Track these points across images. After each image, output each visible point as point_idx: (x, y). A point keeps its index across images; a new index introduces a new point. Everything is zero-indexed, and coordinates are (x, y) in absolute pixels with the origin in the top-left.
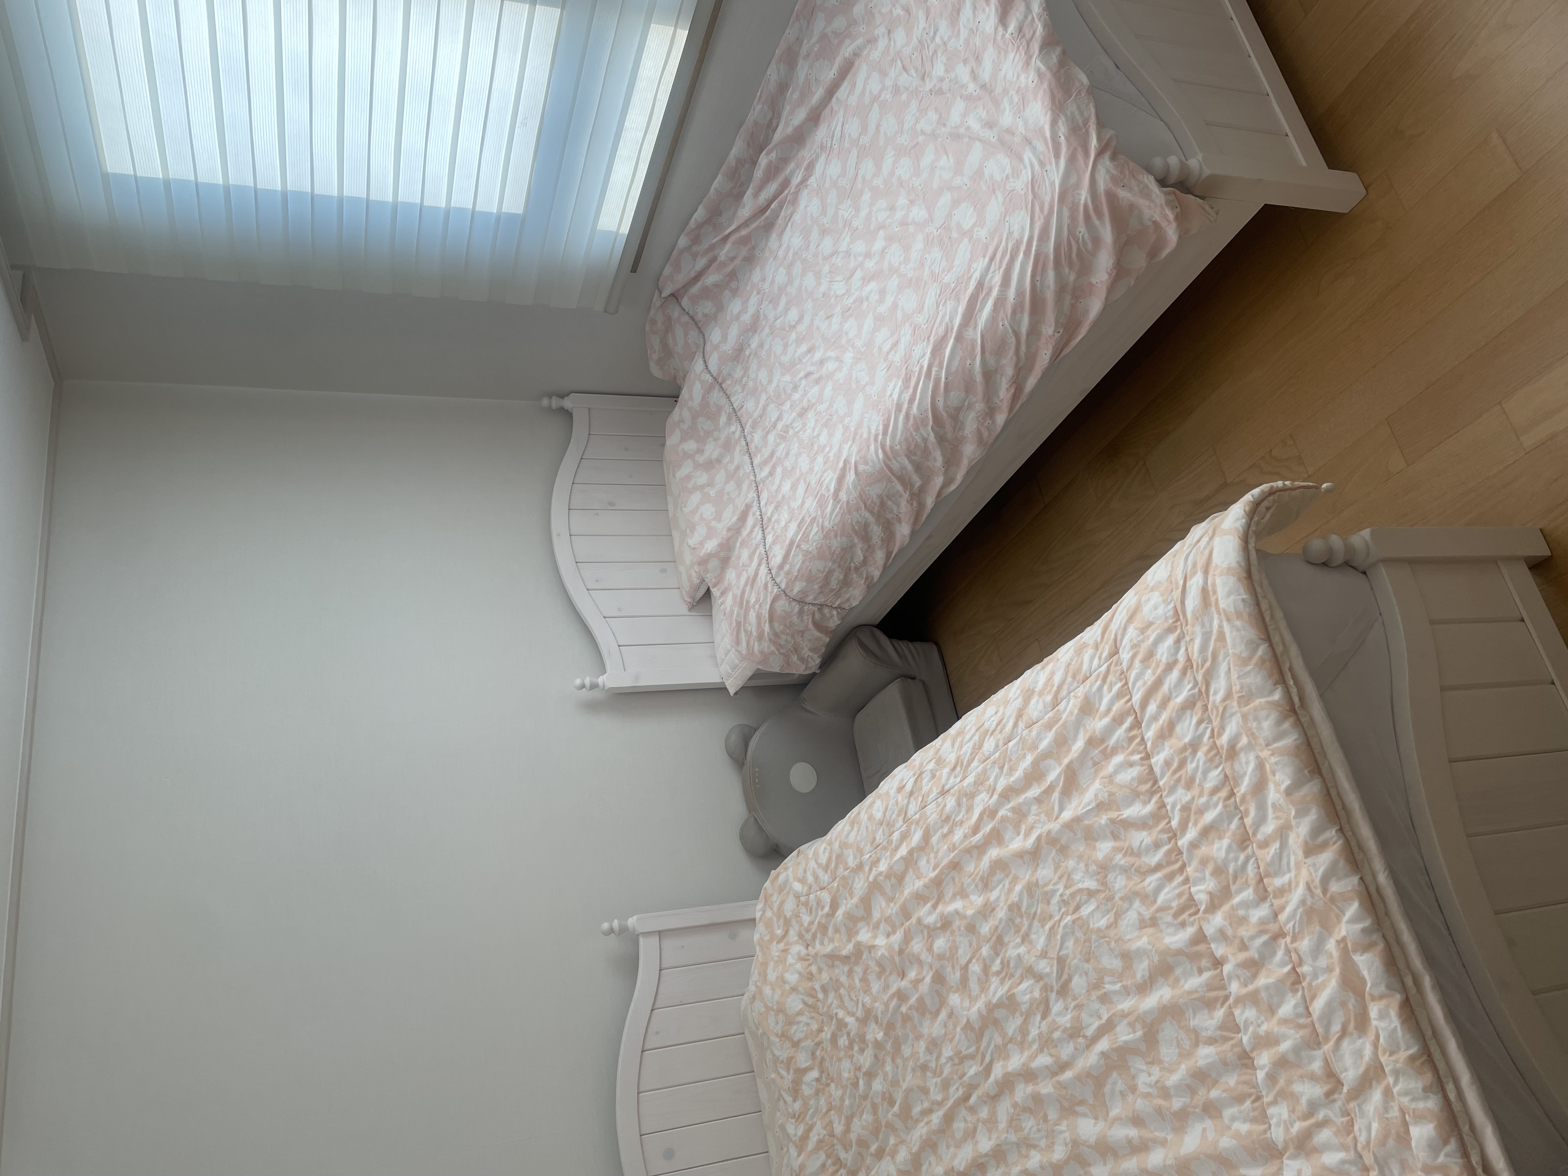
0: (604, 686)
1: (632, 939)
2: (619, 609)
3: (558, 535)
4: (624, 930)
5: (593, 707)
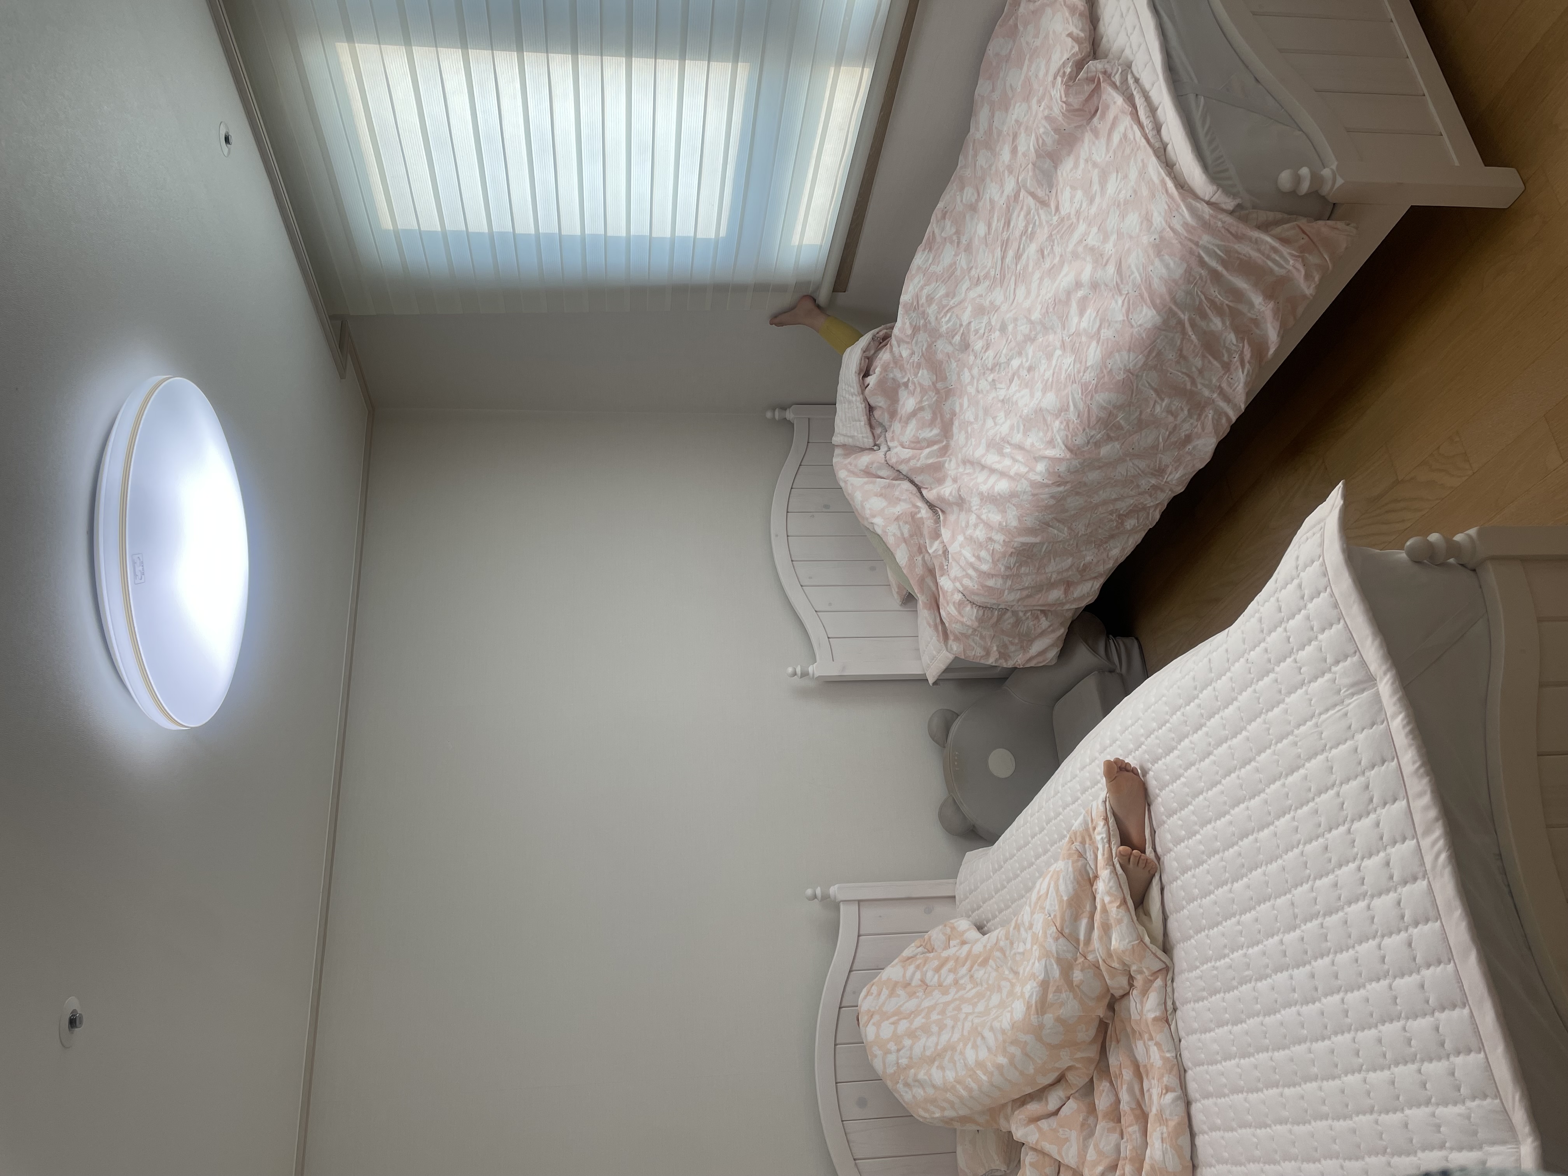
0: (813, 674)
1: (833, 906)
2: (830, 604)
3: (777, 536)
4: (825, 897)
5: (804, 693)
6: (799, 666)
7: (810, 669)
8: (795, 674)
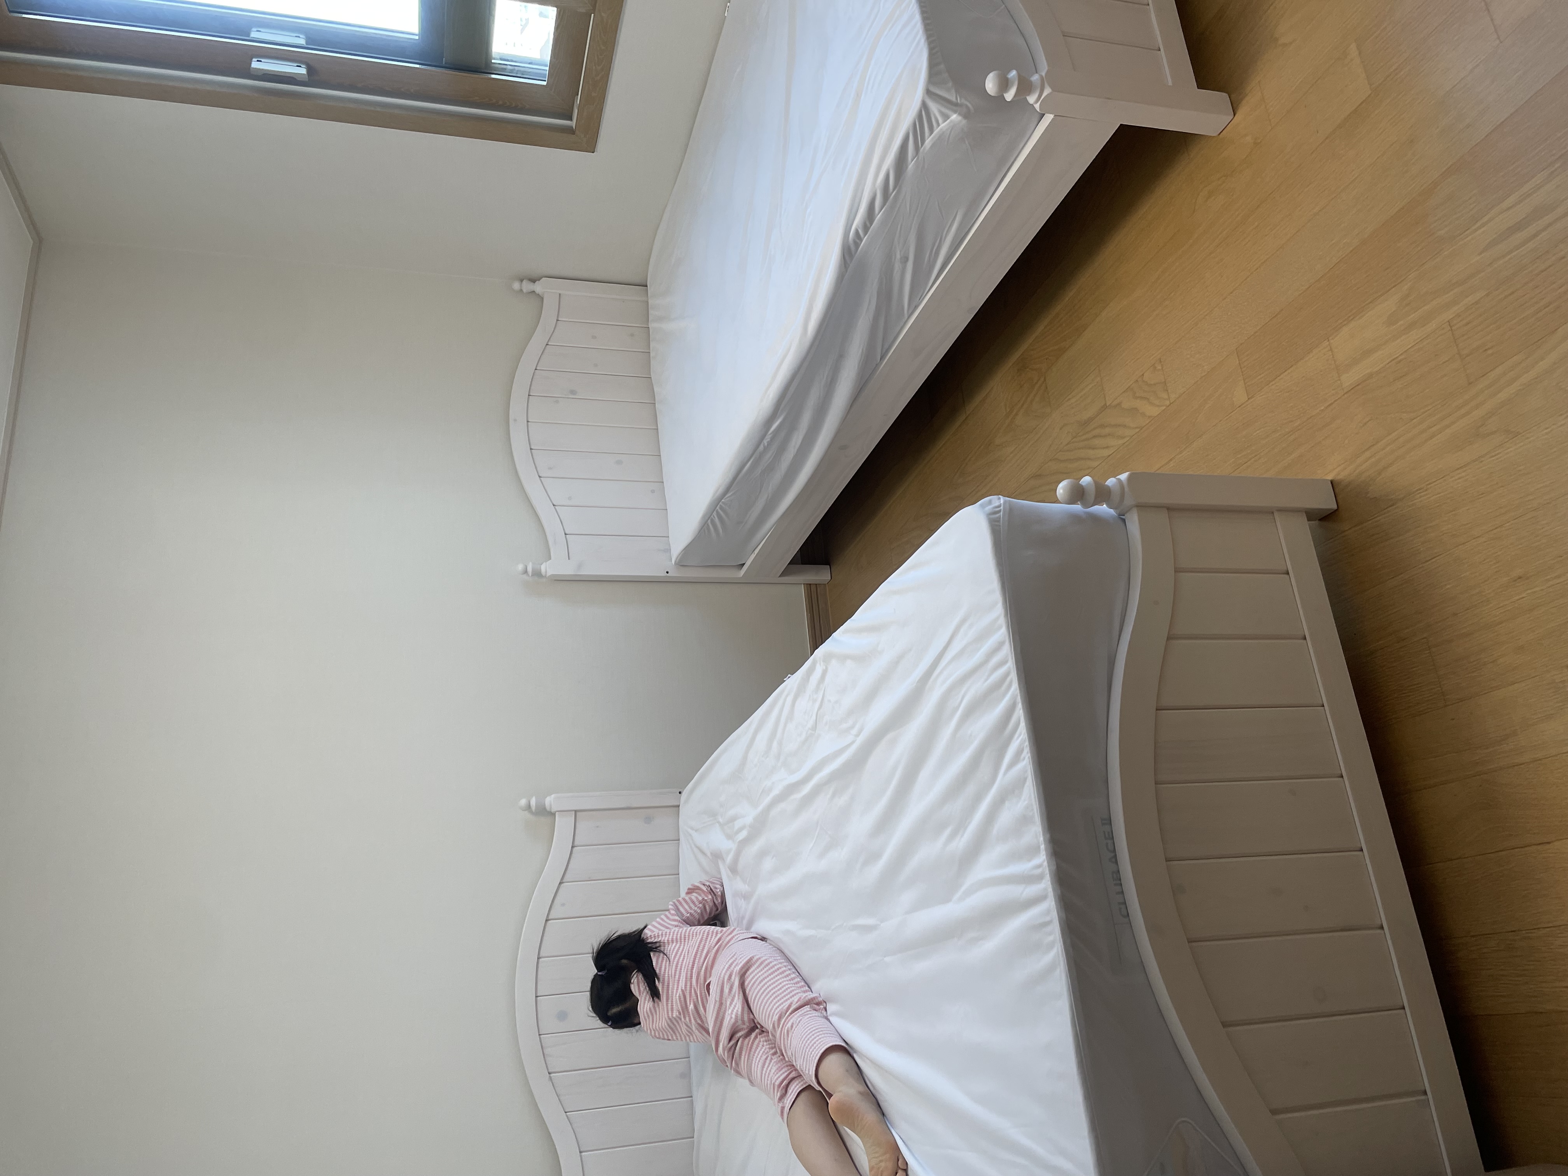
6: (531, 563)
7: (543, 568)
8: (525, 572)
